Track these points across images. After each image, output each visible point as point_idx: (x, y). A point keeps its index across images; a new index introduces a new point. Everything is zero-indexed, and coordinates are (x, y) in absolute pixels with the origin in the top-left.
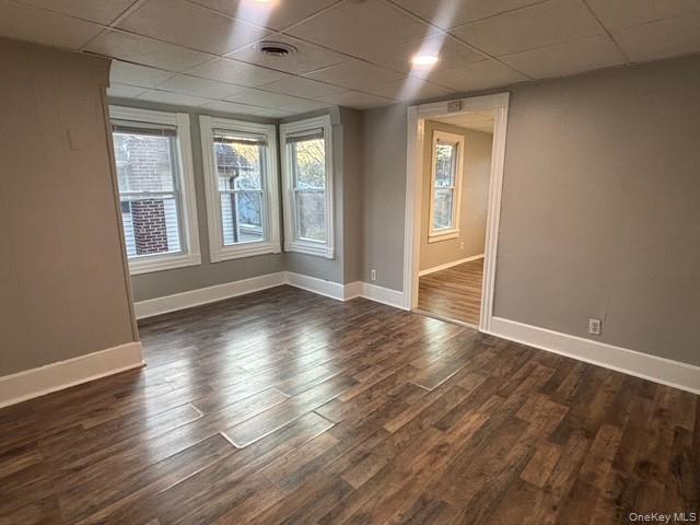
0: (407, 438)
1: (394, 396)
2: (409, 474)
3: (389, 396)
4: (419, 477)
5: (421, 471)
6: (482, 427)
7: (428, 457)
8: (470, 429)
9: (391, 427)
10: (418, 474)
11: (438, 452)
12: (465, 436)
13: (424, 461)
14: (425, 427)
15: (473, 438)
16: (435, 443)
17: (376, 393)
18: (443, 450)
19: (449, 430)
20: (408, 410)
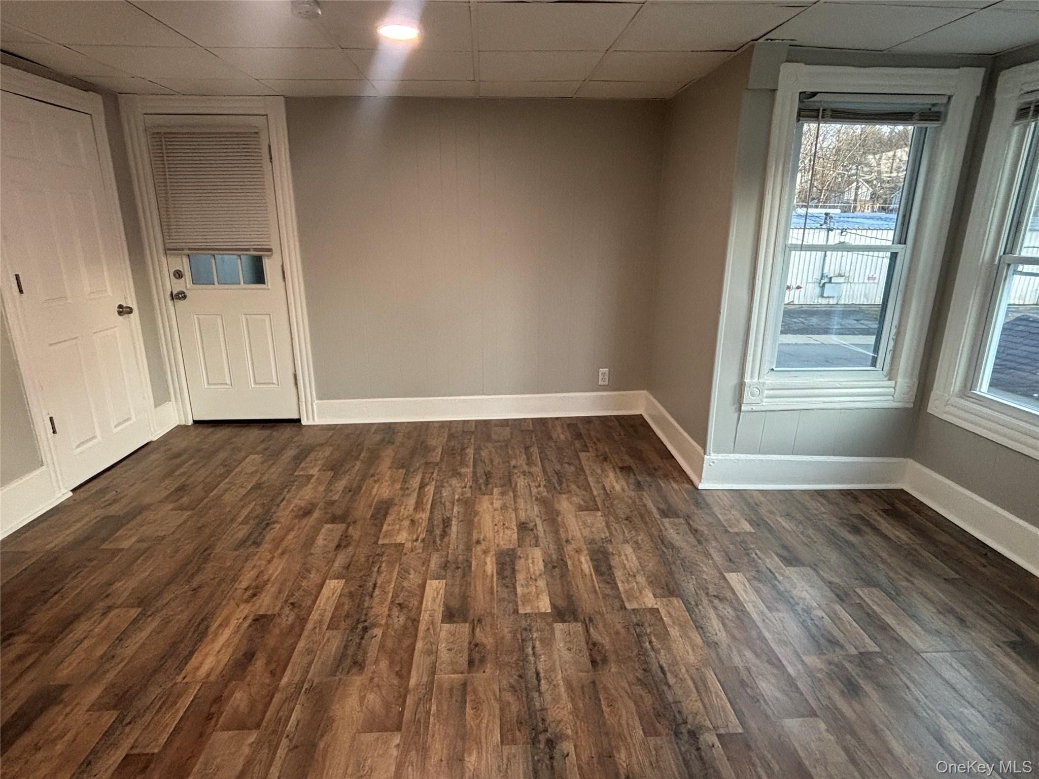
0: (304, 584)
1: (365, 629)
2: (283, 553)
3: (374, 625)
4: (269, 556)
5: (269, 562)
6: (192, 653)
7: (266, 577)
8: (213, 641)
9: (334, 587)
10: (273, 557)
11: (257, 587)
12: (220, 625)
13: (270, 572)
14: (287, 610)
15: (207, 627)
16: (264, 594)
17: (399, 620)
18: (250, 592)
19: (249, 621)
20: (327, 619)
